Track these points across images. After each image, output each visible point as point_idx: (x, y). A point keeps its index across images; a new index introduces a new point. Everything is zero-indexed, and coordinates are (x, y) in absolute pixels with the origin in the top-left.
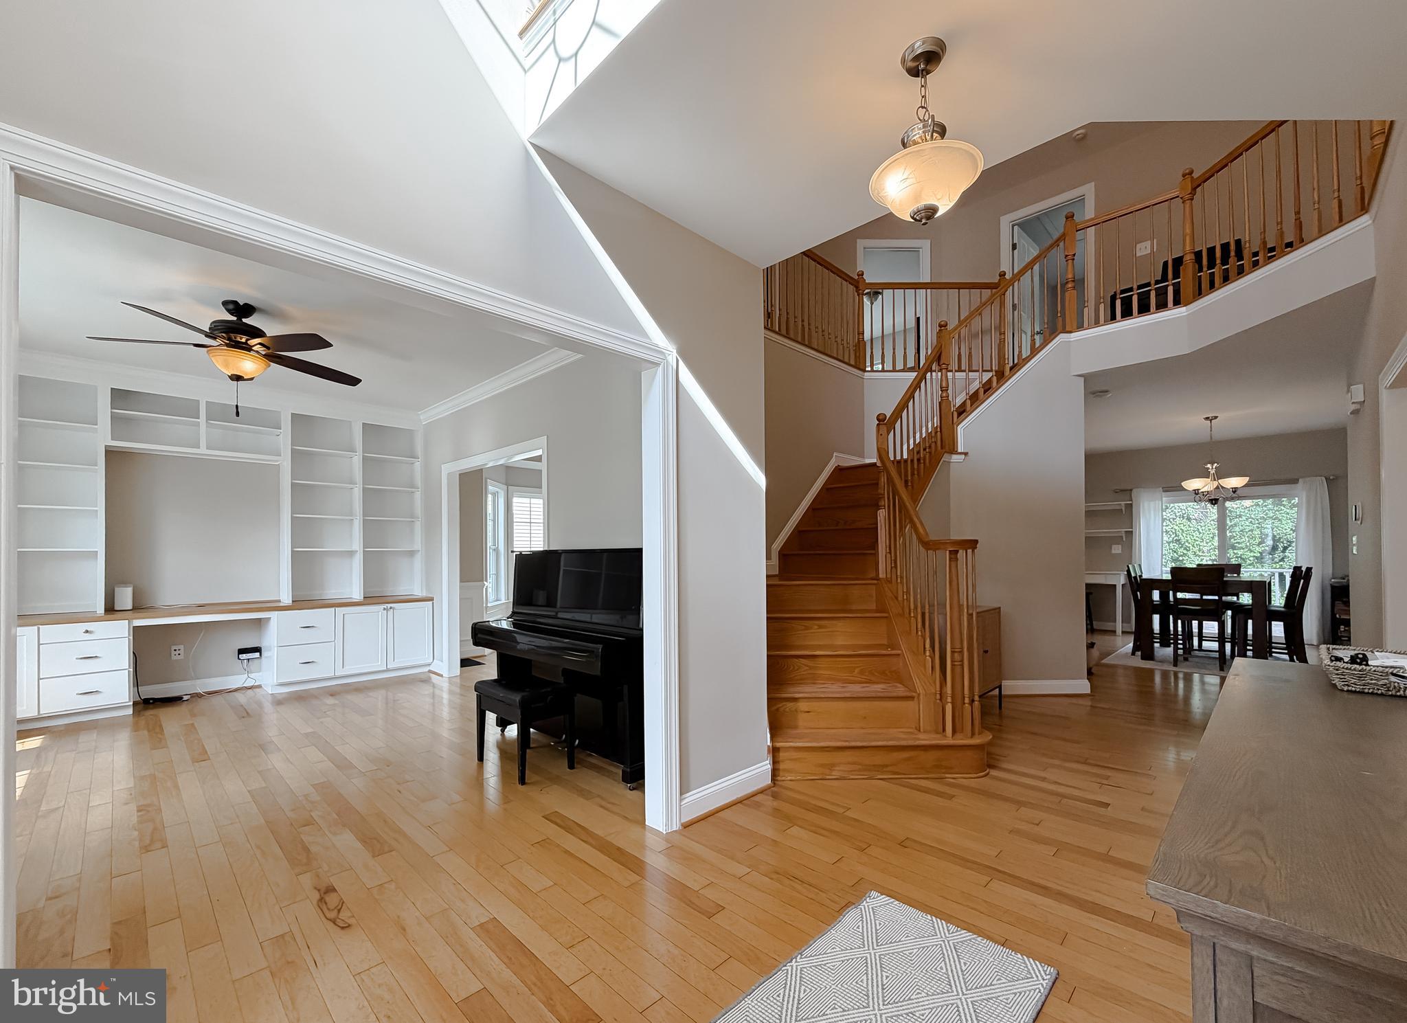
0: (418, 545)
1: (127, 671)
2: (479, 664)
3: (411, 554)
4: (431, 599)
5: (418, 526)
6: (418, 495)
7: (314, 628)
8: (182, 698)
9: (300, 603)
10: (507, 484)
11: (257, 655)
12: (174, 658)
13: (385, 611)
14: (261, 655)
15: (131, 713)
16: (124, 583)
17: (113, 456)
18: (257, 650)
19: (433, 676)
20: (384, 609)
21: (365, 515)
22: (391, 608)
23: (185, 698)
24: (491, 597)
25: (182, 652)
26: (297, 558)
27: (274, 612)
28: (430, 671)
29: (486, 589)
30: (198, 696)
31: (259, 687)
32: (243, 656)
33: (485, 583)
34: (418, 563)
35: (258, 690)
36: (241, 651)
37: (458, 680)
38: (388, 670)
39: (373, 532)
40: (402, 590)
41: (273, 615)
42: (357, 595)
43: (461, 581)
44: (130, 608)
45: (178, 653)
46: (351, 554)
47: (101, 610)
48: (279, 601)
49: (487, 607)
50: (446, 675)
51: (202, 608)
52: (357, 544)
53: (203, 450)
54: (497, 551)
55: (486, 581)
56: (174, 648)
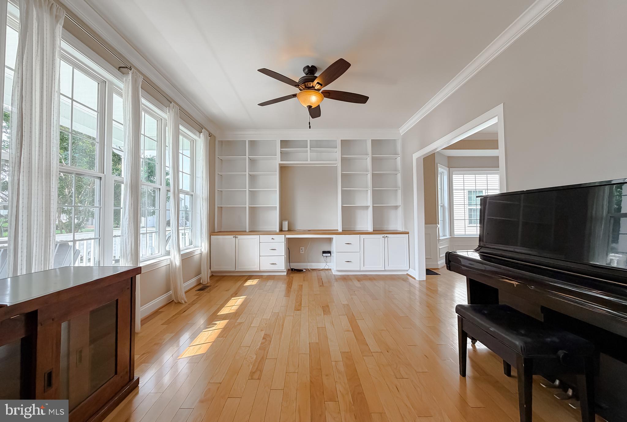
0: (399, 202)
1: (284, 256)
2: (437, 274)
3: (396, 207)
4: (408, 233)
5: (399, 192)
6: (399, 176)
7: (350, 245)
8: (303, 270)
9: (346, 231)
10: (449, 167)
11: (329, 255)
12: (301, 252)
13: (384, 238)
14: (331, 255)
15: (286, 274)
16: (285, 220)
17: (283, 169)
18: (329, 252)
19: (409, 277)
20: (383, 237)
21: (373, 187)
22: (386, 237)
23: (304, 270)
24: (441, 234)
25: (303, 250)
26: (345, 210)
27: (334, 235)
28: (408, 274)
29: (439, 229)
30: (307, 270)
31: (330, 270)
32: (324, 255)
33: (438, 225)
34: (400, 211)
35: (329, 271)
36: (324, 252)
37: (425, 283)
38: (385, 271)
39: (377, 195)
40: (392, 227)
41: (334, 236)
42: (370, 229)
43: (425, 224)
44: (287, 230)
45: (303, 251)
46: (367, 207)
47: (278, 231)
48: (338, 230)
49: (439, 240)
50: (417, 278)
51: (310, 232)
52: (369, 202)
53: (309, 162)
54: (443, 206)
55: (439, 224)
56: (301, 248)
